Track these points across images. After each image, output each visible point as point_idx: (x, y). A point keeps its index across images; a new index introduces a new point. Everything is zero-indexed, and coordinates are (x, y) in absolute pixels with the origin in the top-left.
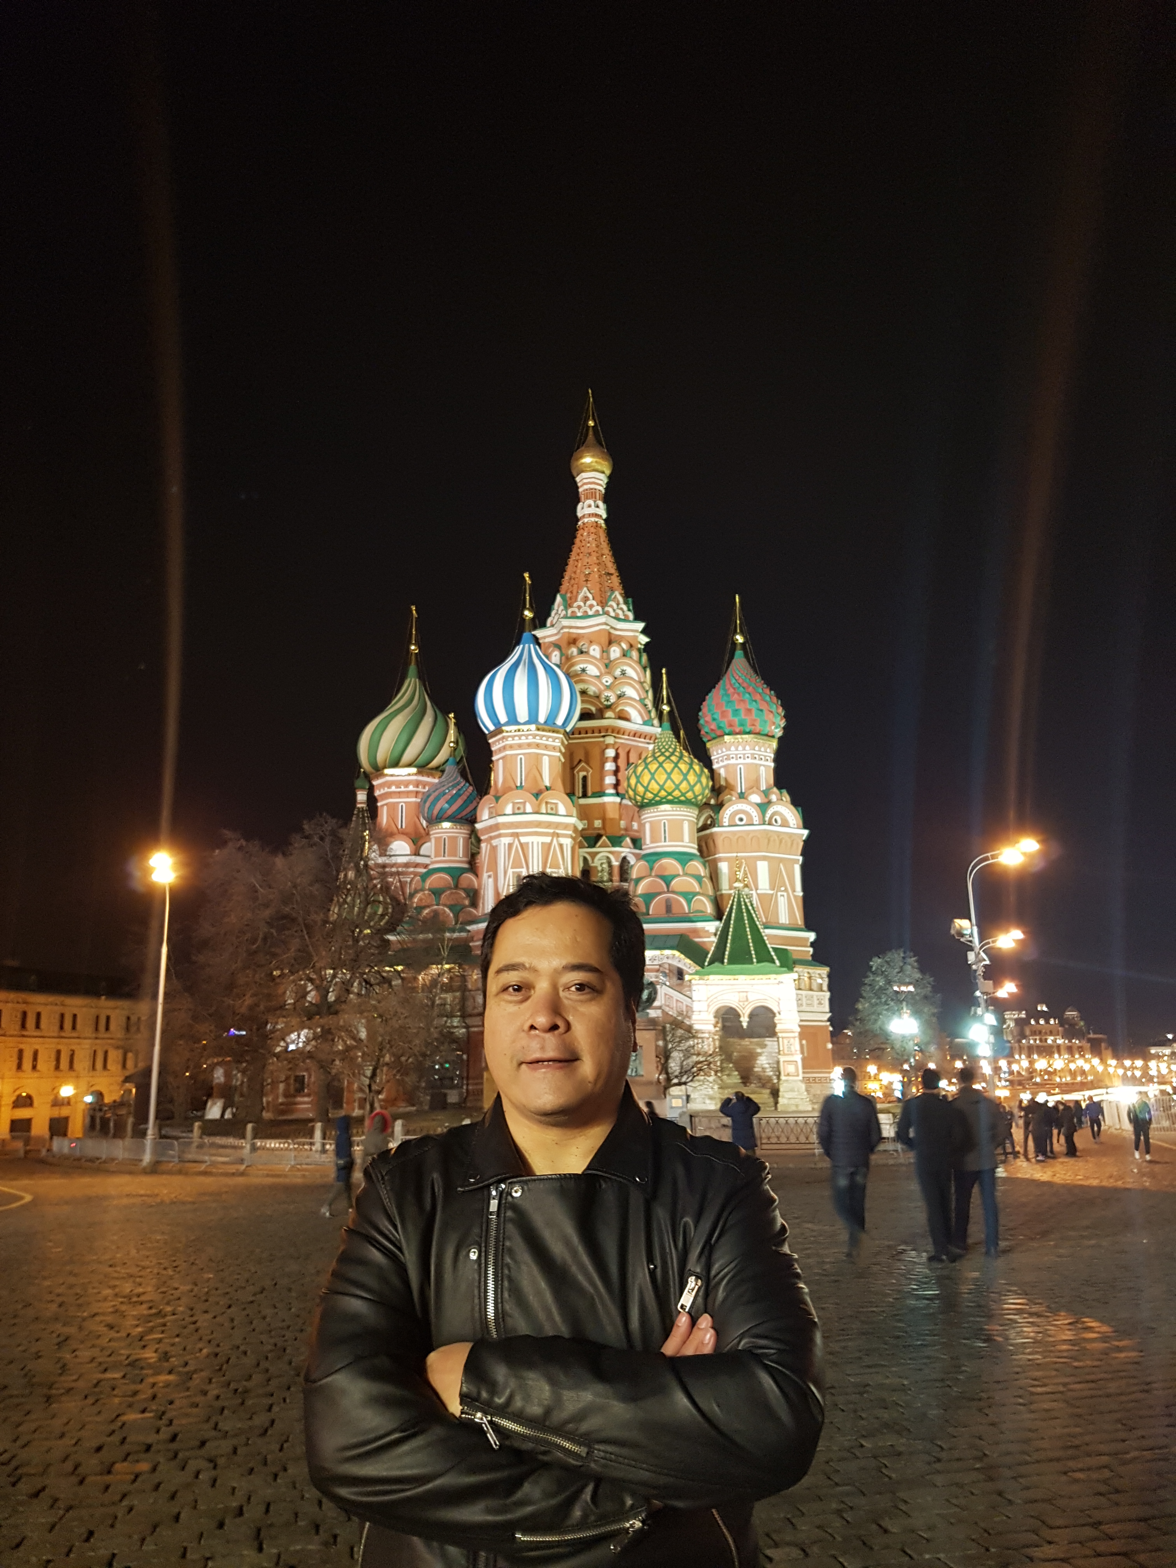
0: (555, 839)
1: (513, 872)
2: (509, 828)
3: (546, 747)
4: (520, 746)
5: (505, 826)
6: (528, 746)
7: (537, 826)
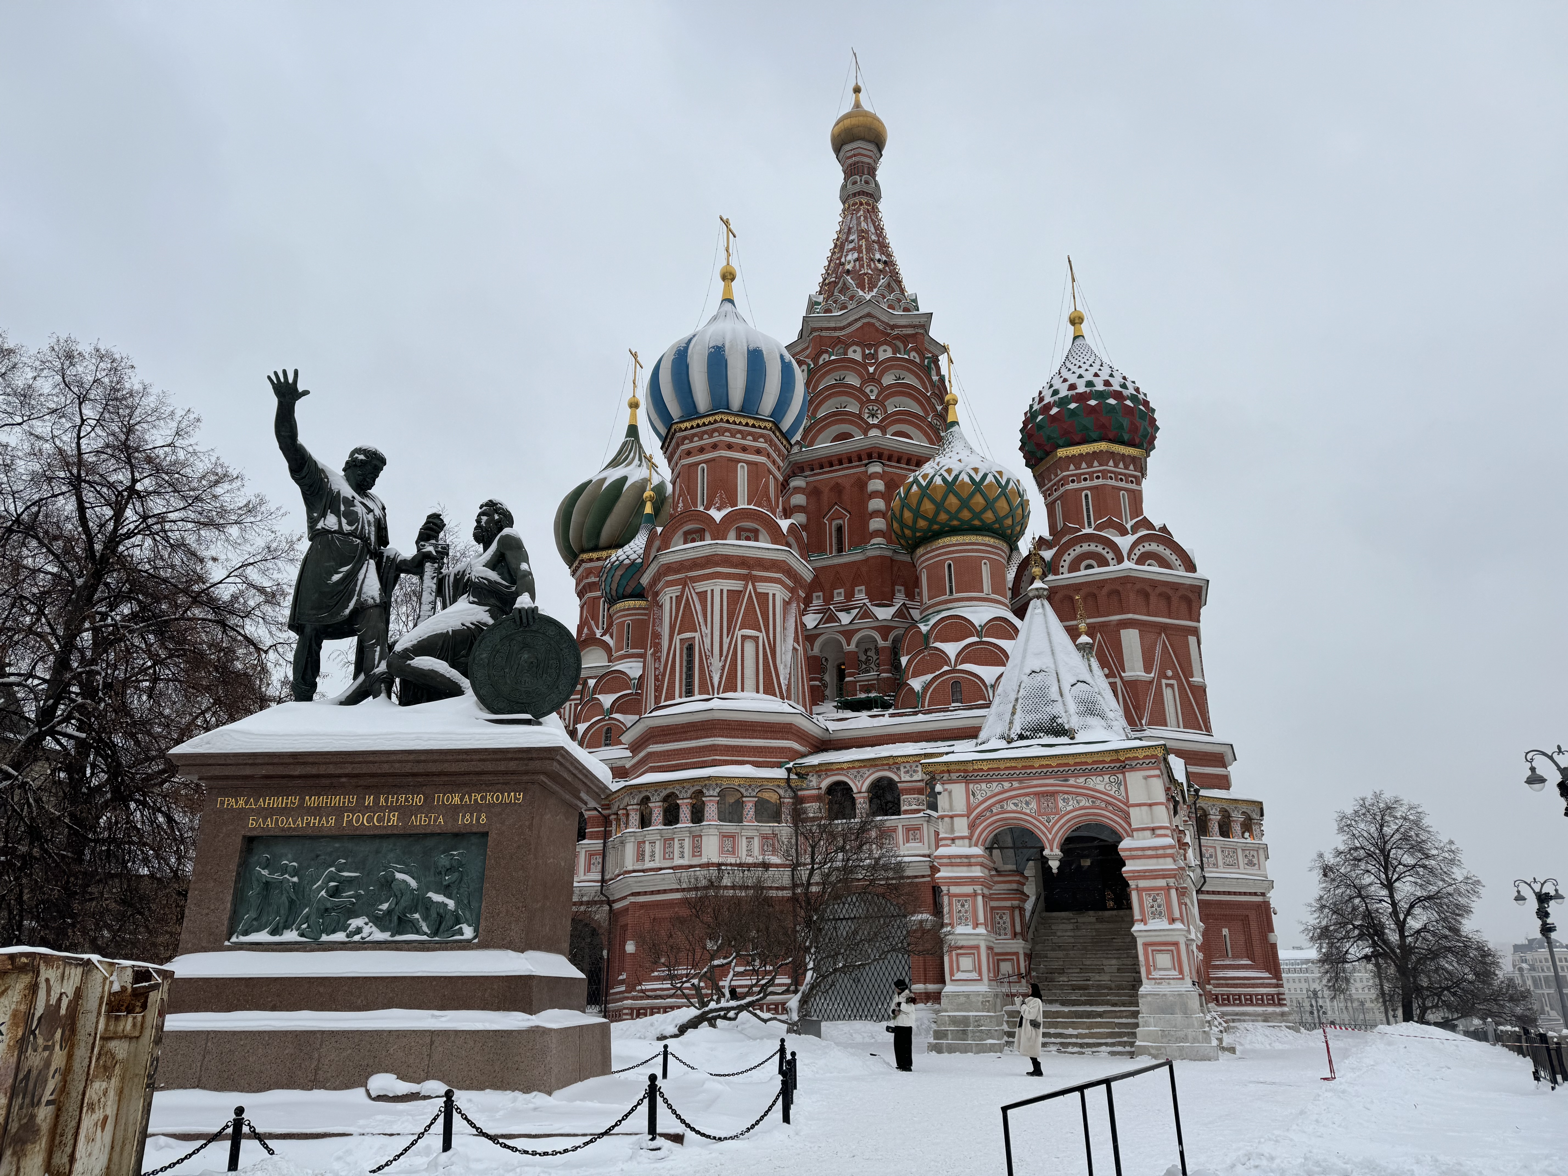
0: (750, 586)
1: (681, 640)
2: (678, 571)
3: (744, 449)
4: (702, 450)
5: (669, 569)
6: (715, 447)
7: (717, 565)
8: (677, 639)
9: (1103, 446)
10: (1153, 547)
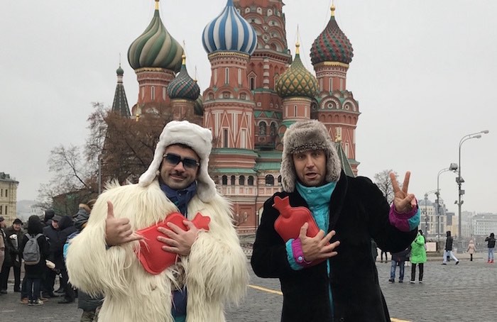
0: (244, 113)
2: (222, 106)
3: (241, 64)
4: (227, 62)
5: (219, 104)
6: (232, 62)
7: (235, 106)
8: (222, 128)
9: (337, 63)
10: (349, 101)
